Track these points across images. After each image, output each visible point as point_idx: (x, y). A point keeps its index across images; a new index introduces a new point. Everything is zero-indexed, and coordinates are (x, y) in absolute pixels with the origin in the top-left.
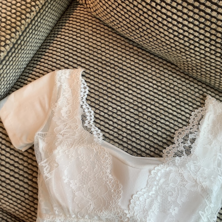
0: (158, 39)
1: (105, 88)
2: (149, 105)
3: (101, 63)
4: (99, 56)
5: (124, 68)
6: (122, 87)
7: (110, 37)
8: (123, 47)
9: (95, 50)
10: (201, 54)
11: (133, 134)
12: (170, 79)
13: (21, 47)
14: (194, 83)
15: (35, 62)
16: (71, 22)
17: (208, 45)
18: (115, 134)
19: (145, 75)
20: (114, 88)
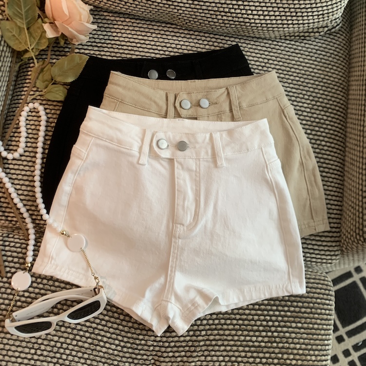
3: (97, 46)
5: (123, 43)
8: (115, 22)
12: (174, 40)
13: (5, 54)
14: (201, 36)
15: (25, 70)
19: (147, 44)
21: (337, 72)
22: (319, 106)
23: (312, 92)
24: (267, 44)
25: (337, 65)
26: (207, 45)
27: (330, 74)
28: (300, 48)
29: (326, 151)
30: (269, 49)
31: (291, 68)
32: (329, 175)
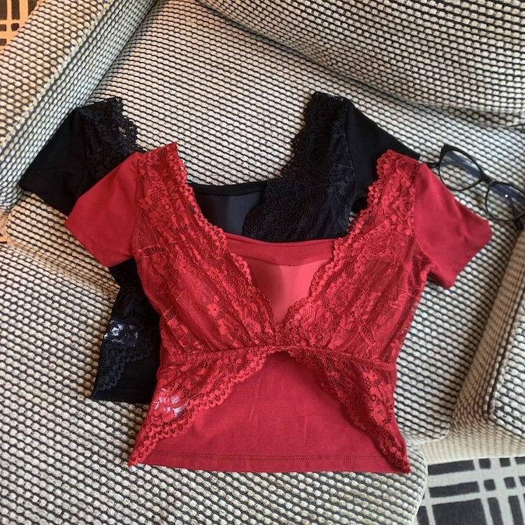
0: (283, 19)
1: (217, 98)
2: (279, 119)
3: (210, 65)
4: (207, 56)
5: (244, 70)
6: (240, 96)
7: (223, 30)
8: (242, 43)
9: (201, 48)
10: (339, 33)
11: (257, 158)
12: (310, 83)
13: (97, 43)
15: (115, 70)
16: (165, 14)
17: (343, 19)
18: (232, 157)
19: (273, 79)
20: (229, 97)
23: (473, 199)
24: (430, 121)
25: (520, 173)
28: (474, 138)
29: (469, 280)
30: (431, 128)
32: (463, 314)
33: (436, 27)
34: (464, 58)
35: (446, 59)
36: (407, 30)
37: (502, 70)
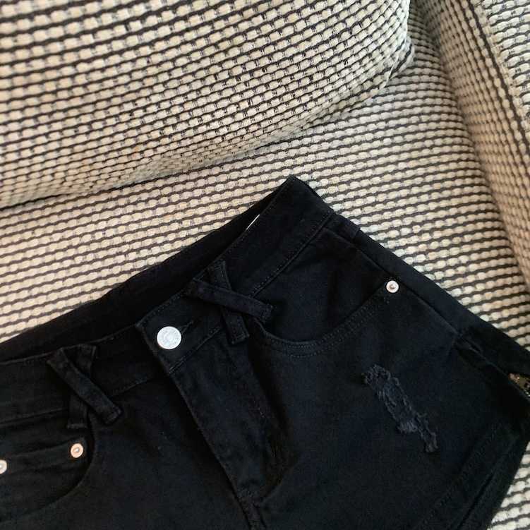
21: (447, 149)
22: (439, 240)
23: (414, 215)
24: (280, 154)
25: (441, 133)
26: (157, 207)
27: (434, 160)
28: (350, 132)
30: (289, 162)
31: (348, 183)
33: (187, 48)
34: (263, 57)
35: (238, 77)
36: (149, 82)
37: (328, 34)
